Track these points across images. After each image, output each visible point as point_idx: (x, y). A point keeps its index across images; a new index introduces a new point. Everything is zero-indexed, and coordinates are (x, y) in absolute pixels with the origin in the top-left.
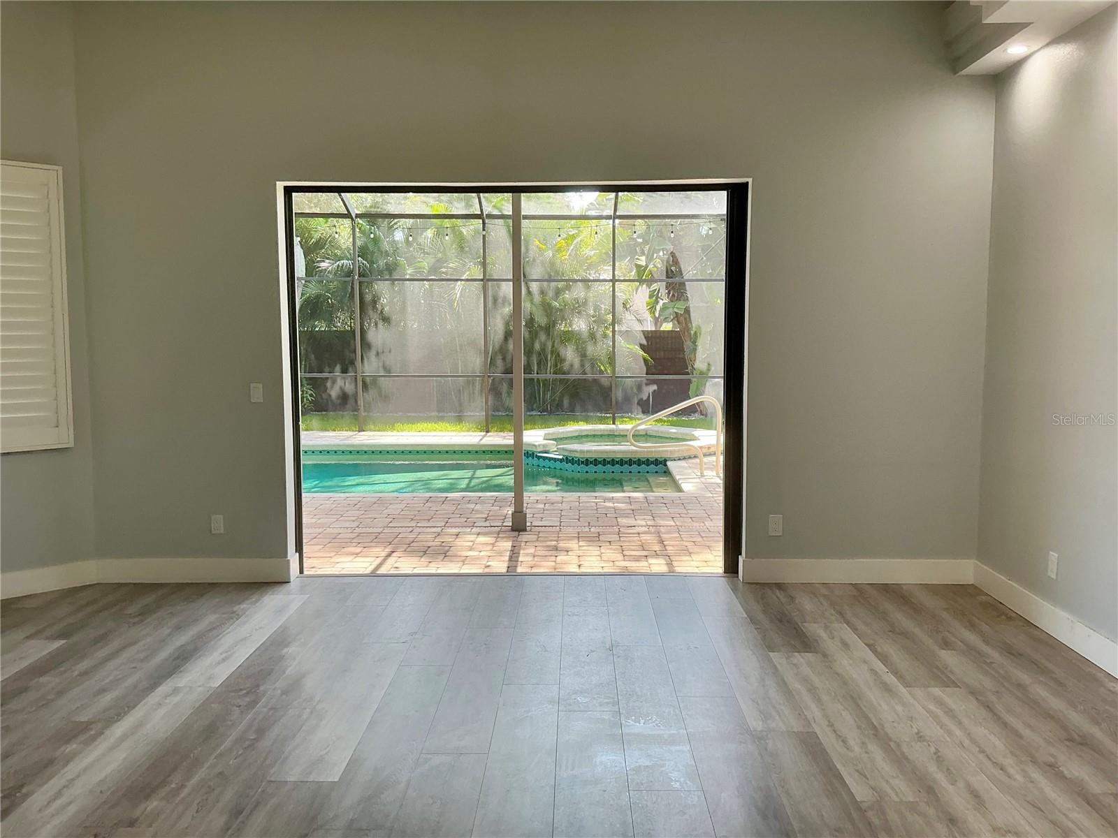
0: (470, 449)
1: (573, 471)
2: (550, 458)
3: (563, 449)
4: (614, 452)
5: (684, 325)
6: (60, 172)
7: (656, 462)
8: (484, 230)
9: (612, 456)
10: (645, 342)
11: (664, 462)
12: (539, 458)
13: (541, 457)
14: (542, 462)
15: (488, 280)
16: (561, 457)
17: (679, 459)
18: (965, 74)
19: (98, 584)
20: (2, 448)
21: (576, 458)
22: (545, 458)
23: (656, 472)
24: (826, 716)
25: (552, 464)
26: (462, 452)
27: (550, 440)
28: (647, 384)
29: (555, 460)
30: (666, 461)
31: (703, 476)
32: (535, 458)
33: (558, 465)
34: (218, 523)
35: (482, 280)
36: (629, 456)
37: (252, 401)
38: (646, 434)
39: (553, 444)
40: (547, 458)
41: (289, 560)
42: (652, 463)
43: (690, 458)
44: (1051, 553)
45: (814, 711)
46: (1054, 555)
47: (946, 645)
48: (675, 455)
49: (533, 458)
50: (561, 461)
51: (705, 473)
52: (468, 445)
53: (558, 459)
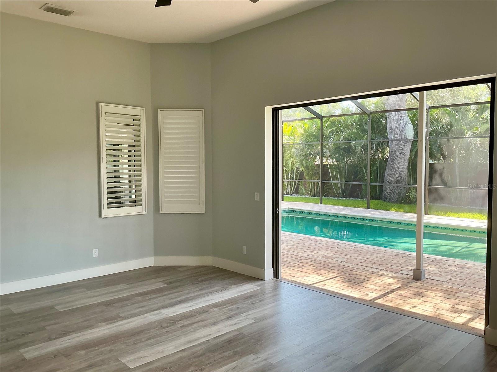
6: (204, 111)
34: (244, 250)
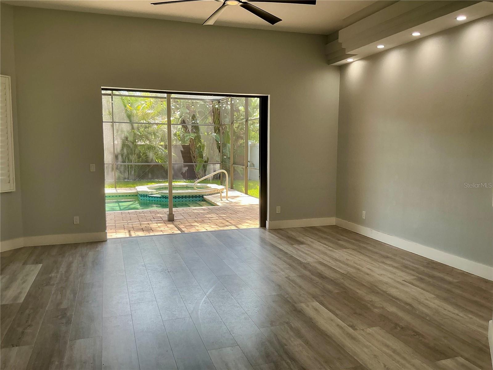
0: (113, 195)
1: (166, 201)
2: (155, 197)
3: (161, 193)
4: (183, 193)
5: (192, 143)
6: (10, 78)
7: (199, 196)
8: (112, 100)
9: (182, 195)
10: (183, 150)
11: (202, 196)
12: (149, 197)
13: (151, 196)
14: (151, 198)
15: (114, 122)
16: (160, 196)
17: (208, 195)
18: (334, 65)
19: (24, 247)
20: (1, 191)
21: (167, 196)
22: (152, 197)
23: (199, 200)
24: (320, 257)
25: (156, 199)
26: (109, 196)
27: (153, 189)
28: (184, 167)
29: (157, 197)
30: (203, 196)
31: (222, 200)
32: (148, 197)
33: (159, 199)
34: (77, 220)
35: (112, 122)
36: (189, 194)
37: (91, 171)
38: (187, 187)
39: (155, 191)
40: (153, 197)
41: (106, 233)
42: (198, 197)
43: (211, 194)
44: (363, 211)
45: (317, 257)
46: (364, 212)
47: (339, 240)
48: (207, 194)
49: (147, 197)
50: (160, 197)
51: (223, 199)
52: (112, 193)
53: (159, 197)
